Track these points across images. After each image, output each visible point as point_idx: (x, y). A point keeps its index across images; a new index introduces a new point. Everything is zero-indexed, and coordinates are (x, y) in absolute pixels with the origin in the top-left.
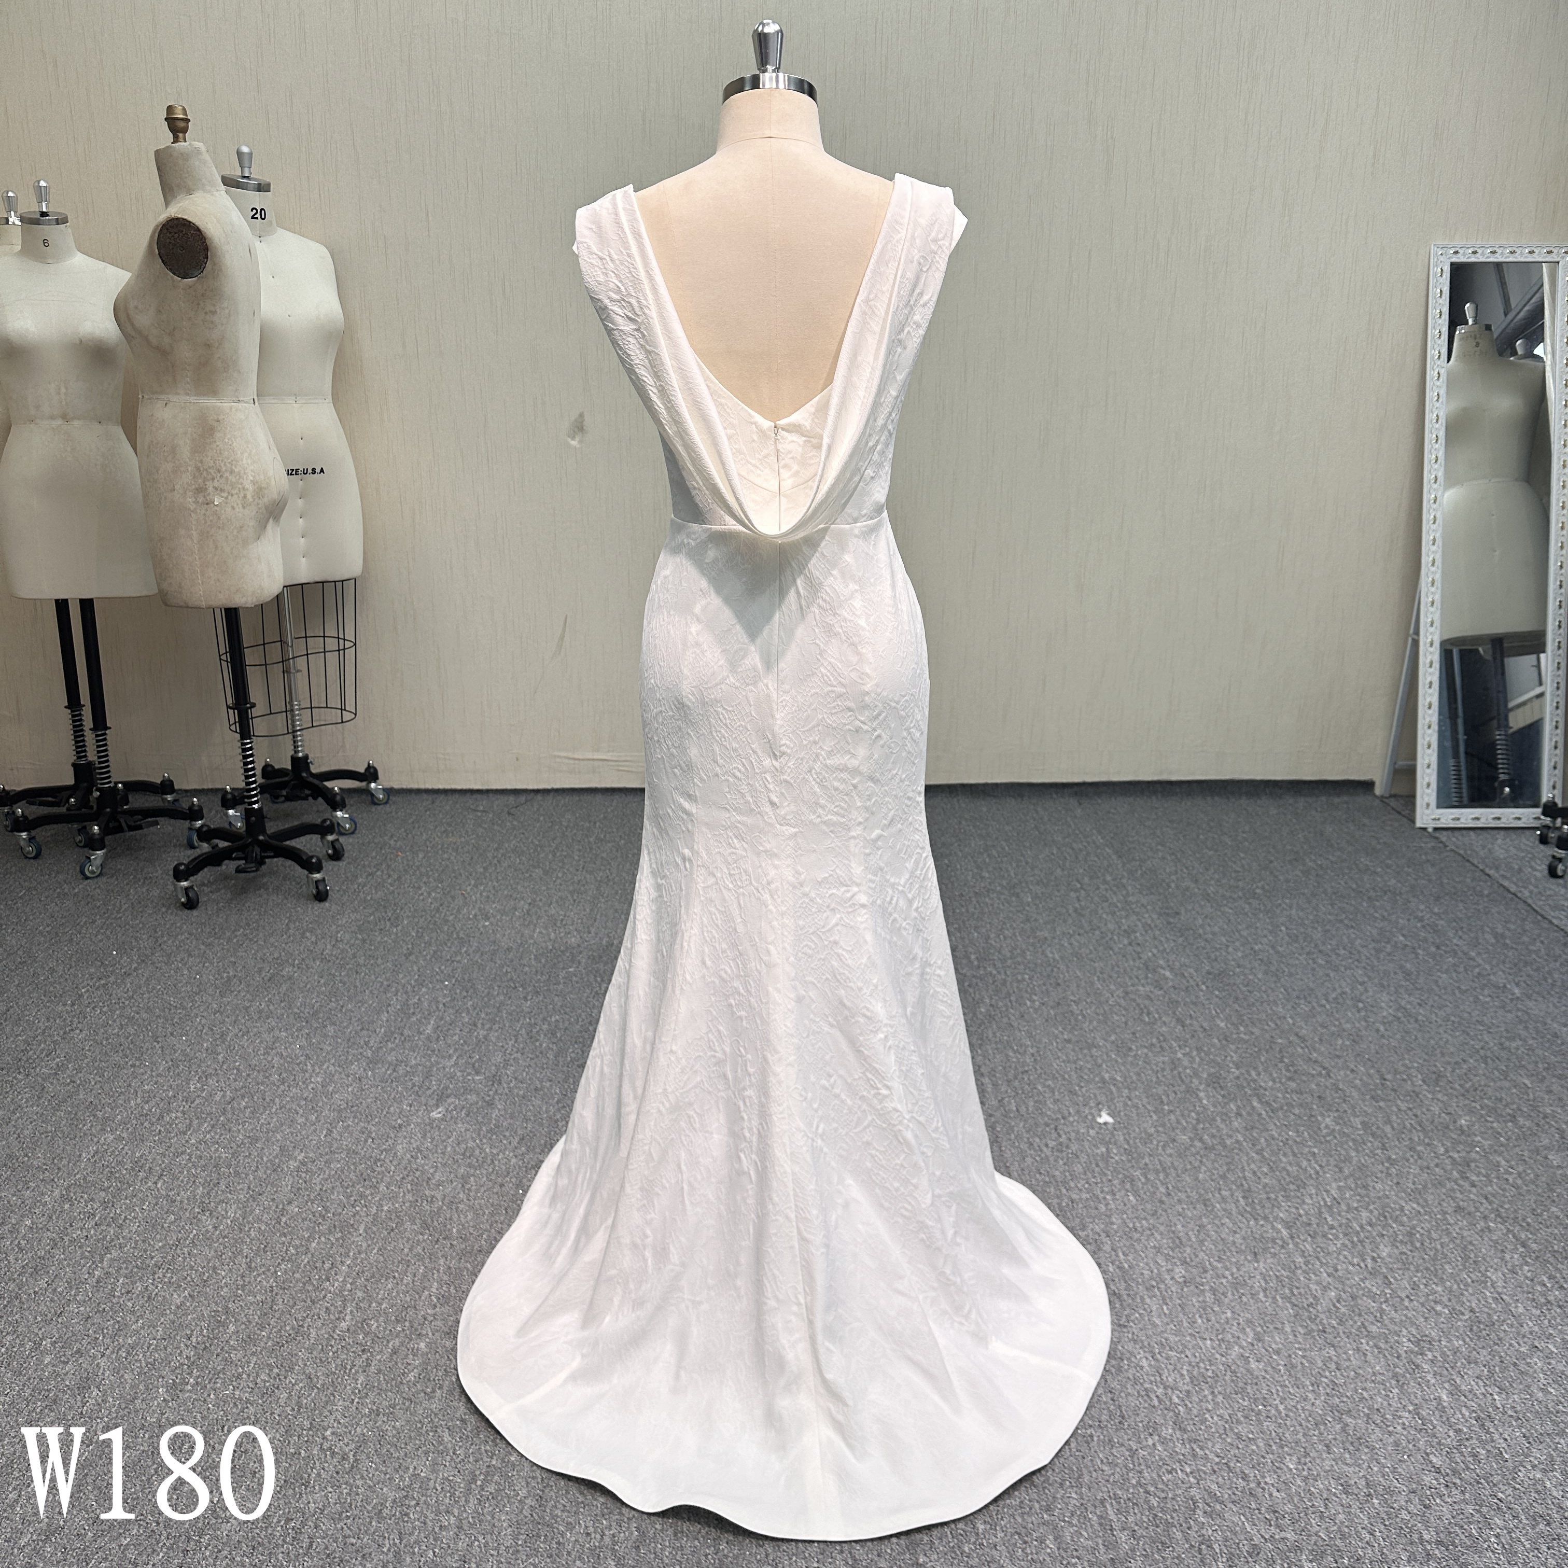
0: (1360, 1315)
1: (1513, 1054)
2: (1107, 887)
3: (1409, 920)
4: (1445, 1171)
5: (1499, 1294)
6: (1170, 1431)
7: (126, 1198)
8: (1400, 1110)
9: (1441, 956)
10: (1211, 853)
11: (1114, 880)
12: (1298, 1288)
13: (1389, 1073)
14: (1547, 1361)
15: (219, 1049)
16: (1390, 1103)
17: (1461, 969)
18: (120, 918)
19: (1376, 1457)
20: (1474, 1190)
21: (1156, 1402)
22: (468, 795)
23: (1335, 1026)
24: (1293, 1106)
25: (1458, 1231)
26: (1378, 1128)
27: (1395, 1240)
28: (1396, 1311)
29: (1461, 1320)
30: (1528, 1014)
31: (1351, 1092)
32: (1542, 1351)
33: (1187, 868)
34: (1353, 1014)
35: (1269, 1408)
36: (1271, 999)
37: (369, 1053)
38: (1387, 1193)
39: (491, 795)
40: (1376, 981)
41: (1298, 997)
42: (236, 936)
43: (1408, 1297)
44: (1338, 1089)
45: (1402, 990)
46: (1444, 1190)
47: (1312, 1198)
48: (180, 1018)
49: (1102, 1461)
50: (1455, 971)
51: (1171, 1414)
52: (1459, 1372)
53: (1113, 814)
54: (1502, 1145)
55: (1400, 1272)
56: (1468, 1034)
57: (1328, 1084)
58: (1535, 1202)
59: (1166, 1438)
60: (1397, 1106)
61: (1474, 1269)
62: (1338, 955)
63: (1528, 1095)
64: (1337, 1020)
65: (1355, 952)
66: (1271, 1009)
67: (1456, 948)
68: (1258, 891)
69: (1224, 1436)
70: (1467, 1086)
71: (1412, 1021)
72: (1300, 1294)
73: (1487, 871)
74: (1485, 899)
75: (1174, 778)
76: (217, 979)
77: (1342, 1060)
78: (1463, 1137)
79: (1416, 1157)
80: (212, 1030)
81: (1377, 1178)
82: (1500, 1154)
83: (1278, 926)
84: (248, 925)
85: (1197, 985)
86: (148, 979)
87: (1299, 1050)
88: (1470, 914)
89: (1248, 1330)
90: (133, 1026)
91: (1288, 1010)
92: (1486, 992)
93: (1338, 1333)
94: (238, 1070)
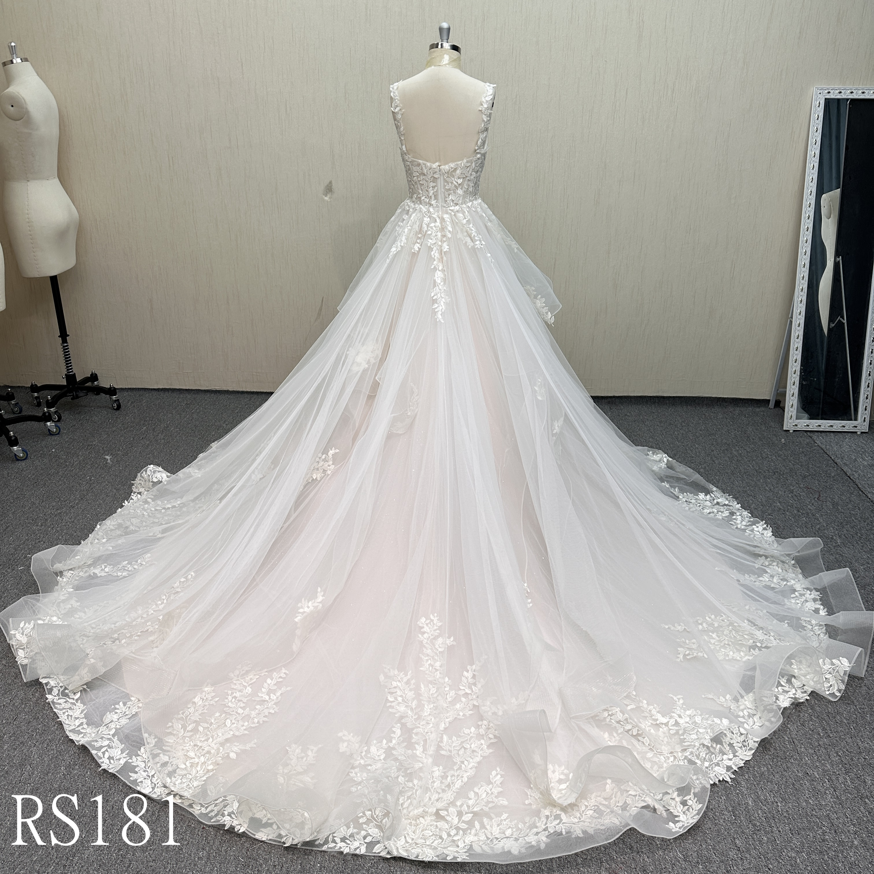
67: (809, 511)
74: (832, 479)
88: (821, 489)
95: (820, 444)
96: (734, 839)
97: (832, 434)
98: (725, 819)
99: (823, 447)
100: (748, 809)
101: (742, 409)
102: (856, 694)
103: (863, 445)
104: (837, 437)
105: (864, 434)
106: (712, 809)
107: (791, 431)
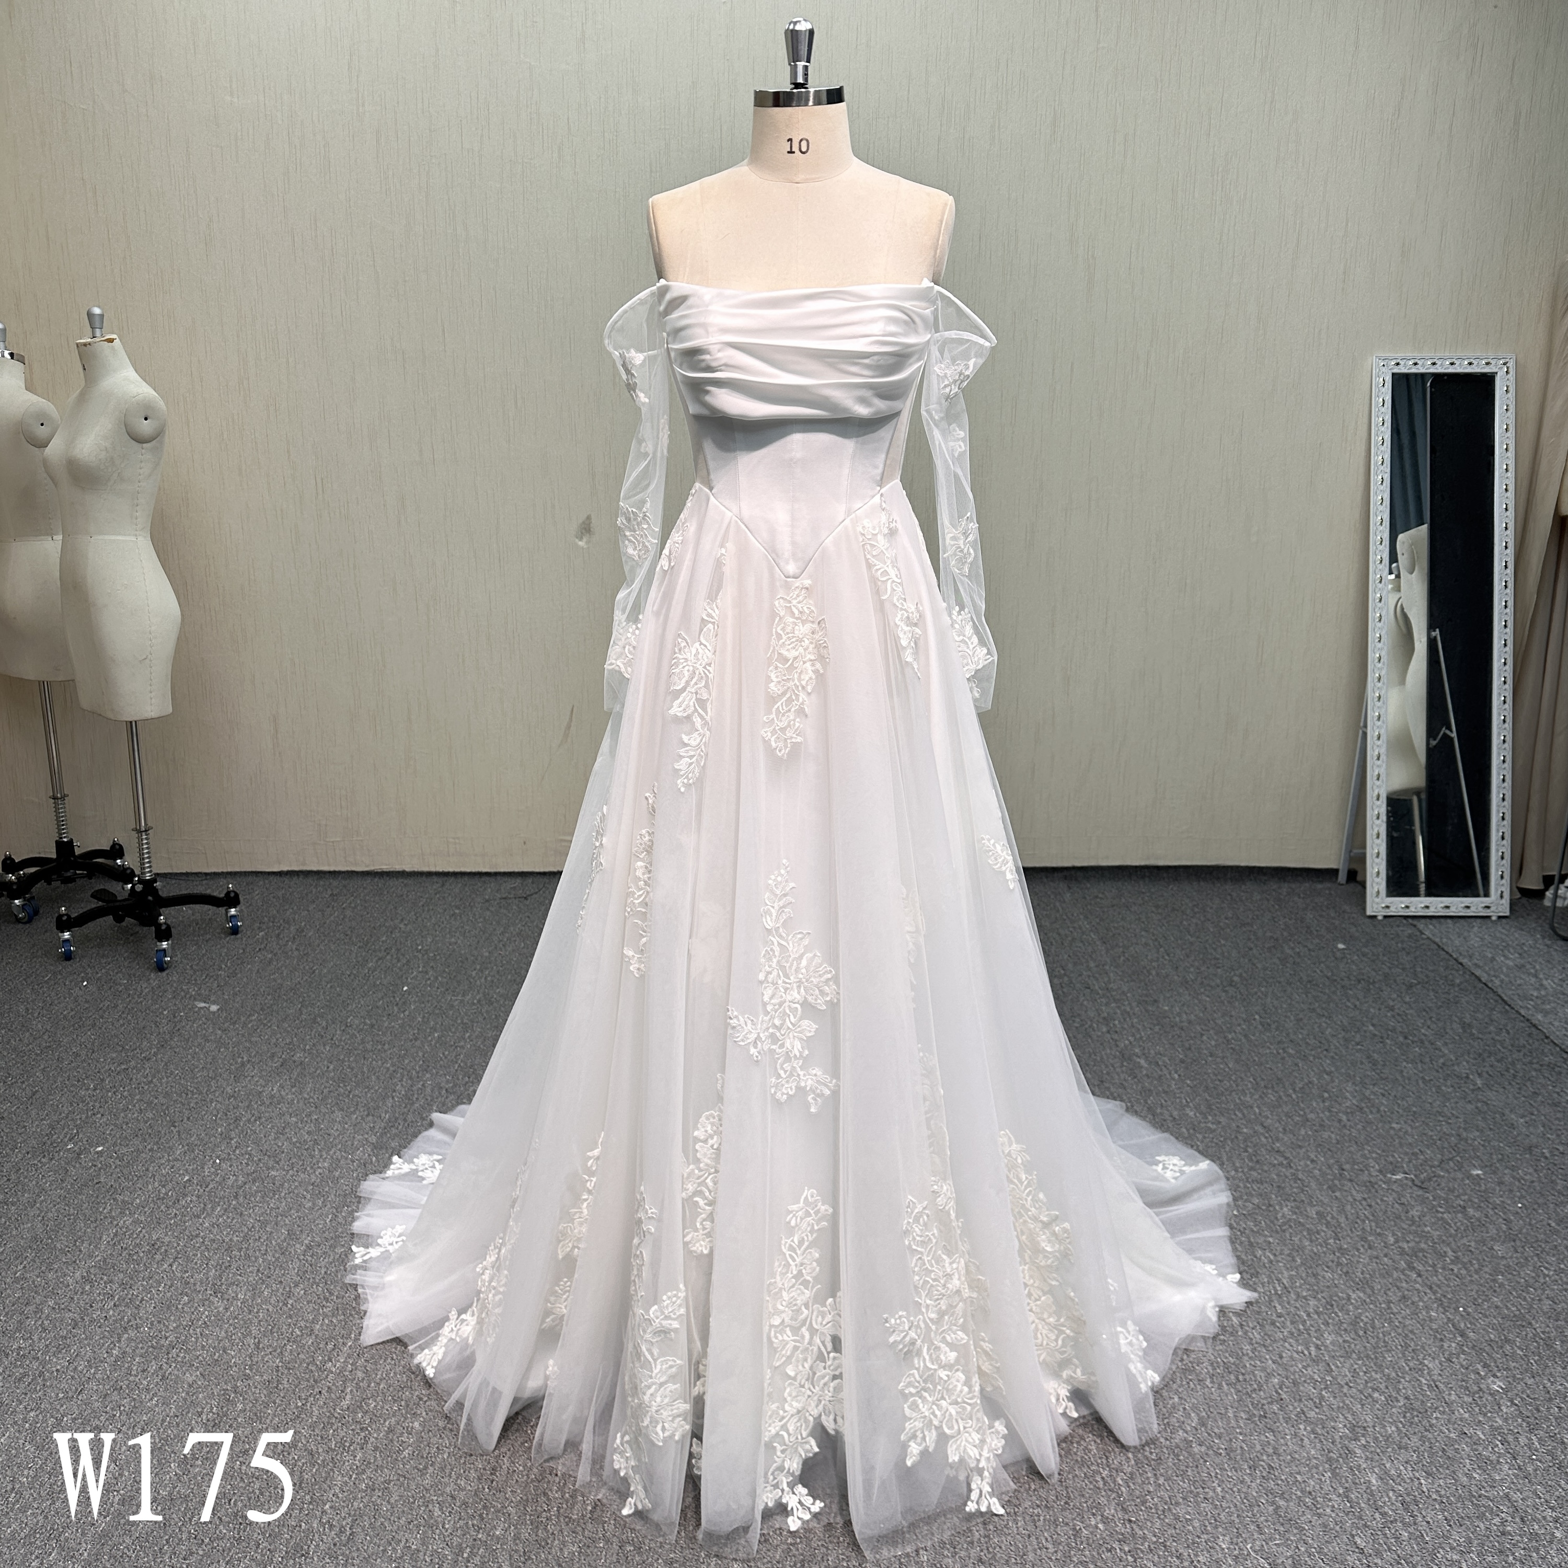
0: (1300, 1400)
1: (1471, 1145)
2: (1089, 973)
3: (1380, 1009)
4: (1394, 1261)
5: (1433, 1380)
6: (1113, 1511)
7: (143, 1280)
8: (1355, 1200)
9: (1408, 1045)
10: (1192, 939)
11: (1097, 966)
12: (1243, 1374)
13: (1348, 1163)
14: (1475, 1447)
15: (233, 1134)
16: (1345, 1193)
17: (1427, 1060)
18: (141, 1002)
19: (1304, 1537)
20: (1419, 1279)
21: (1101, 1484)
22: (476, 878)
23: (1299, 1115)
24: (1252, 1195)
25: (1400, 1320)
26: (1333, 1218)
27: (1339, 1328)
28: (1335, 1397)
29: (1395, 1407)
30: (1487, 1104)
31: (1309, 1182)
32: (1470, 1437)
33: (1168, 955)
34: (1318, 1103)
35: (1207, 1490)
36: (1240, 1088)
37: (373, 1139)
38: (1336, 1282)
39: (499, 878)
40: (1343, 1070)
41: (1265, 1087)
42: (251, 1021)
43: (1347, 1384)
44: (1297, 1179)
45: (1366, 1081)
46: (1390, 1280)
47: (1263, 1286)
48: (196, 1103)
49: (1047, 1539)
50: (1421, 1061)
51: (1114, 1495)
52: (1390, 1456)
53: (1101, 898)
54: (1451, 1236)
55: (1342, 1360)
56: (1427, 1125)
57: (1288, 1174)
58: (1477, 1292)
59: (1107, 1518)
60: (1352, 1195)
61: (1413, 1358)
62: (1307, 1043)
63: (1480, 1186)
64: (1302, 1110)
65: (1324, 1042)
66: (1240, 1099)
67: (1423, 1037)
68: (1236, 979)
69: (1162, 1517)
70: (1422, 1176)
71: (1374, 1110)
72: (1245, 1380)
73: (1461, 960)
74: (1457, 989)
75: (1161, 863)
76: (231, 1065)
77: (1304, 1150)
78: (1414, 1228)
79: (1366, 1247)
80: (226, 1115)
81: (1328, 1267)
82: (1449, 1245)
83: (1252, 1015)
84: (262, 1009)
85: (1170, 1074)
86: (166, 1064)
87: (1263, 1139)
88: (1440, 1004)
89: (1193, 1415)
90: (152, 1110)
91: (1256, 1100)
92: (1449, 1083)
93: (1278, 1419)
94: (250, 1155)
95: (1431, 936)
96: (1353, 1536)
97: (1449, 921)
98: (1333, 1507)
99: (1437, 940)
100: (1372, 1491)
101: (1293, 886)
102: (1534, 1311)
103: (1504, 937)
104: (1457, 925)
105: (1504, 921)
106: (1310, 1493)
107: (1380, 918)
